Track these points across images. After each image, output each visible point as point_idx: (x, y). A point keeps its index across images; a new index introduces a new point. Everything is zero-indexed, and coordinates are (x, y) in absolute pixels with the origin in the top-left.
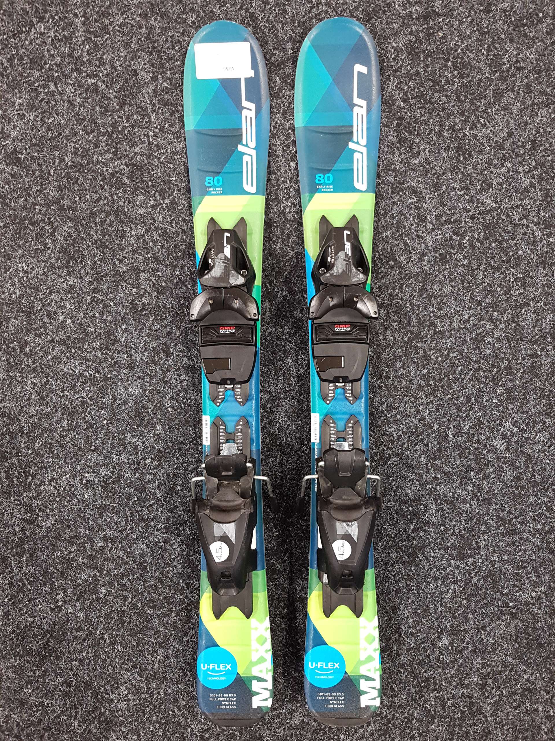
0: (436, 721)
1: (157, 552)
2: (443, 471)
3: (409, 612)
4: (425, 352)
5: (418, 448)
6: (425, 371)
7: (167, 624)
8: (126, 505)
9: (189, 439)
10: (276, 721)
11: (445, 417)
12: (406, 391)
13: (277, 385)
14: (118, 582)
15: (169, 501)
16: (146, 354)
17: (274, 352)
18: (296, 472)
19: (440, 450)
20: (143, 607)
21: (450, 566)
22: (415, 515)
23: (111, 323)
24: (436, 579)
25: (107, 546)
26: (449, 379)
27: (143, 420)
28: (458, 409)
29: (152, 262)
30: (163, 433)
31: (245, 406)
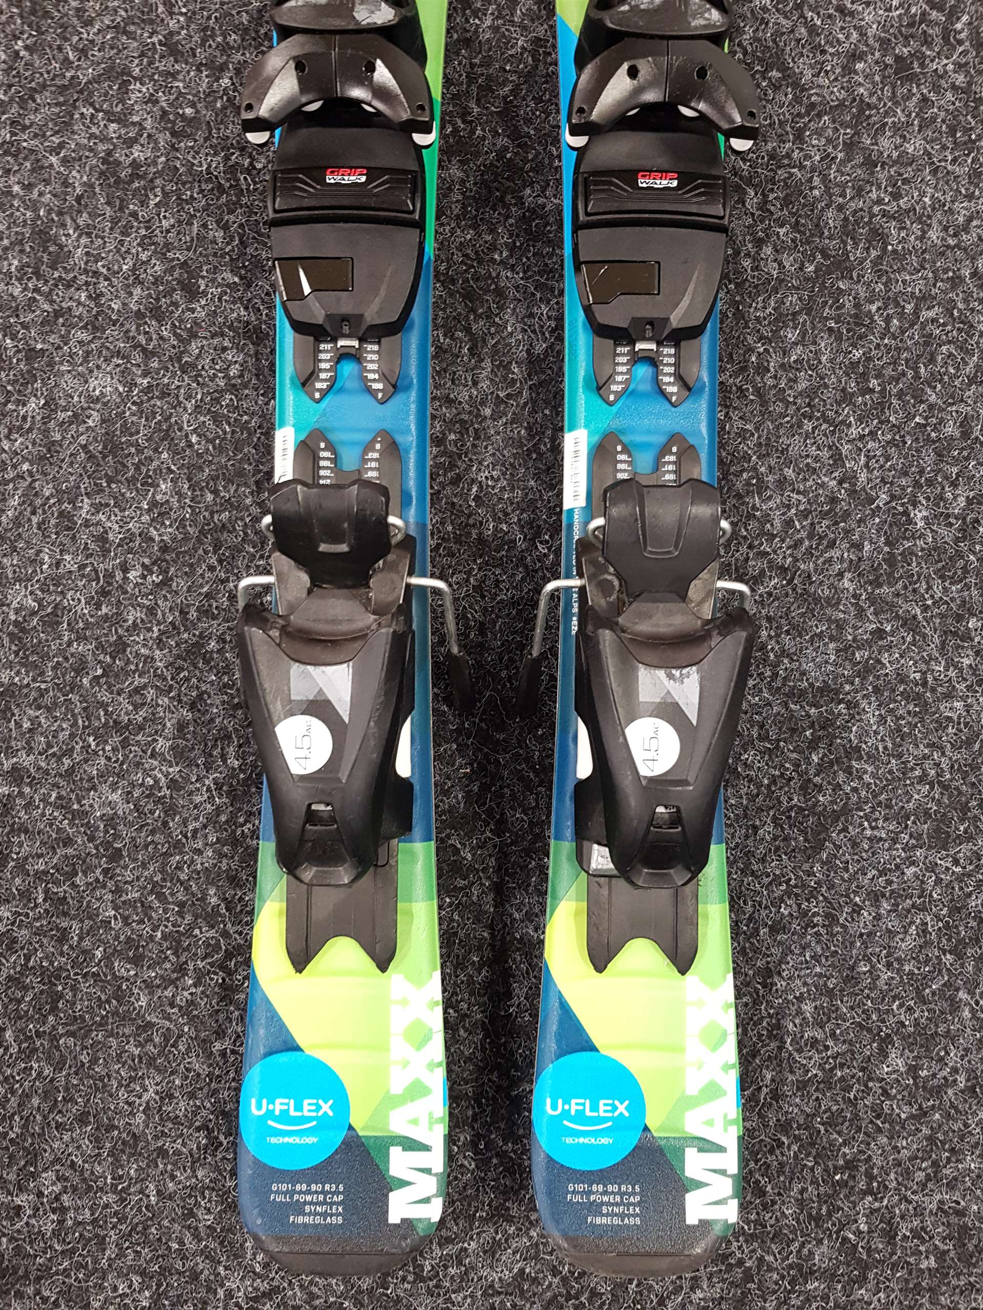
0: (871, 1276)
1: (152, 812)
2: (897, 616)
3: (805, 984)
4: (857, 306)
5: (835, 553)
6: (857, 354)
7: (172, 1005)
8: (74, 687)
9: (242, 519)
10: (452, 1271)
11: (906, 474)
12: (809, 405)
13: (475, 383)
14: (46, 891)
15: (187, 679)
16: (137, 291)
17: (469, 296)
18: (519, 612)
19: (891, 560)
20: (107, 957)
21: (913, 863)
22: (823, 728)
23: (49, 212)
24: (876, 897)
25: (21, 794)
26: (917, 376)
27: (124, 466)
28: (939, 455)
29: (162, 57)
30: (174, 500)
31: (389, 404)
